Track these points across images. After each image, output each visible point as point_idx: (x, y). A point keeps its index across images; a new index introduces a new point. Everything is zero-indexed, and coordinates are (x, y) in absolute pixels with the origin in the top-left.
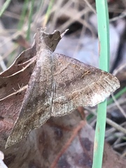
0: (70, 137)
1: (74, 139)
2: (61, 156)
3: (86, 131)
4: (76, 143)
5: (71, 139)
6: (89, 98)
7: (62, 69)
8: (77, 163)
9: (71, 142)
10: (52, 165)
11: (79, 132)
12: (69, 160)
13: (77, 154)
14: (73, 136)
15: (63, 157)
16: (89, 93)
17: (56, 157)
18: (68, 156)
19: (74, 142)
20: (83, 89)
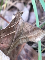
0: (21, 48)
1: (22, 49)
2: (18, 55)
3: (26, 46)
4: (23, 51)
5: (21, 49)
6: (35, 39)
7: (26, 27)
8: (24, 58)
9: (21, 50)
10: (16, 59)
11: (24, 46)
12: (21, 57)
13: (24, 55)
14: (22, 48)
15: (19, 56)
16: (36, 37)
17: (17, 56)
18: (21, 55)
19: (22, 50)
20: (34, 35)
